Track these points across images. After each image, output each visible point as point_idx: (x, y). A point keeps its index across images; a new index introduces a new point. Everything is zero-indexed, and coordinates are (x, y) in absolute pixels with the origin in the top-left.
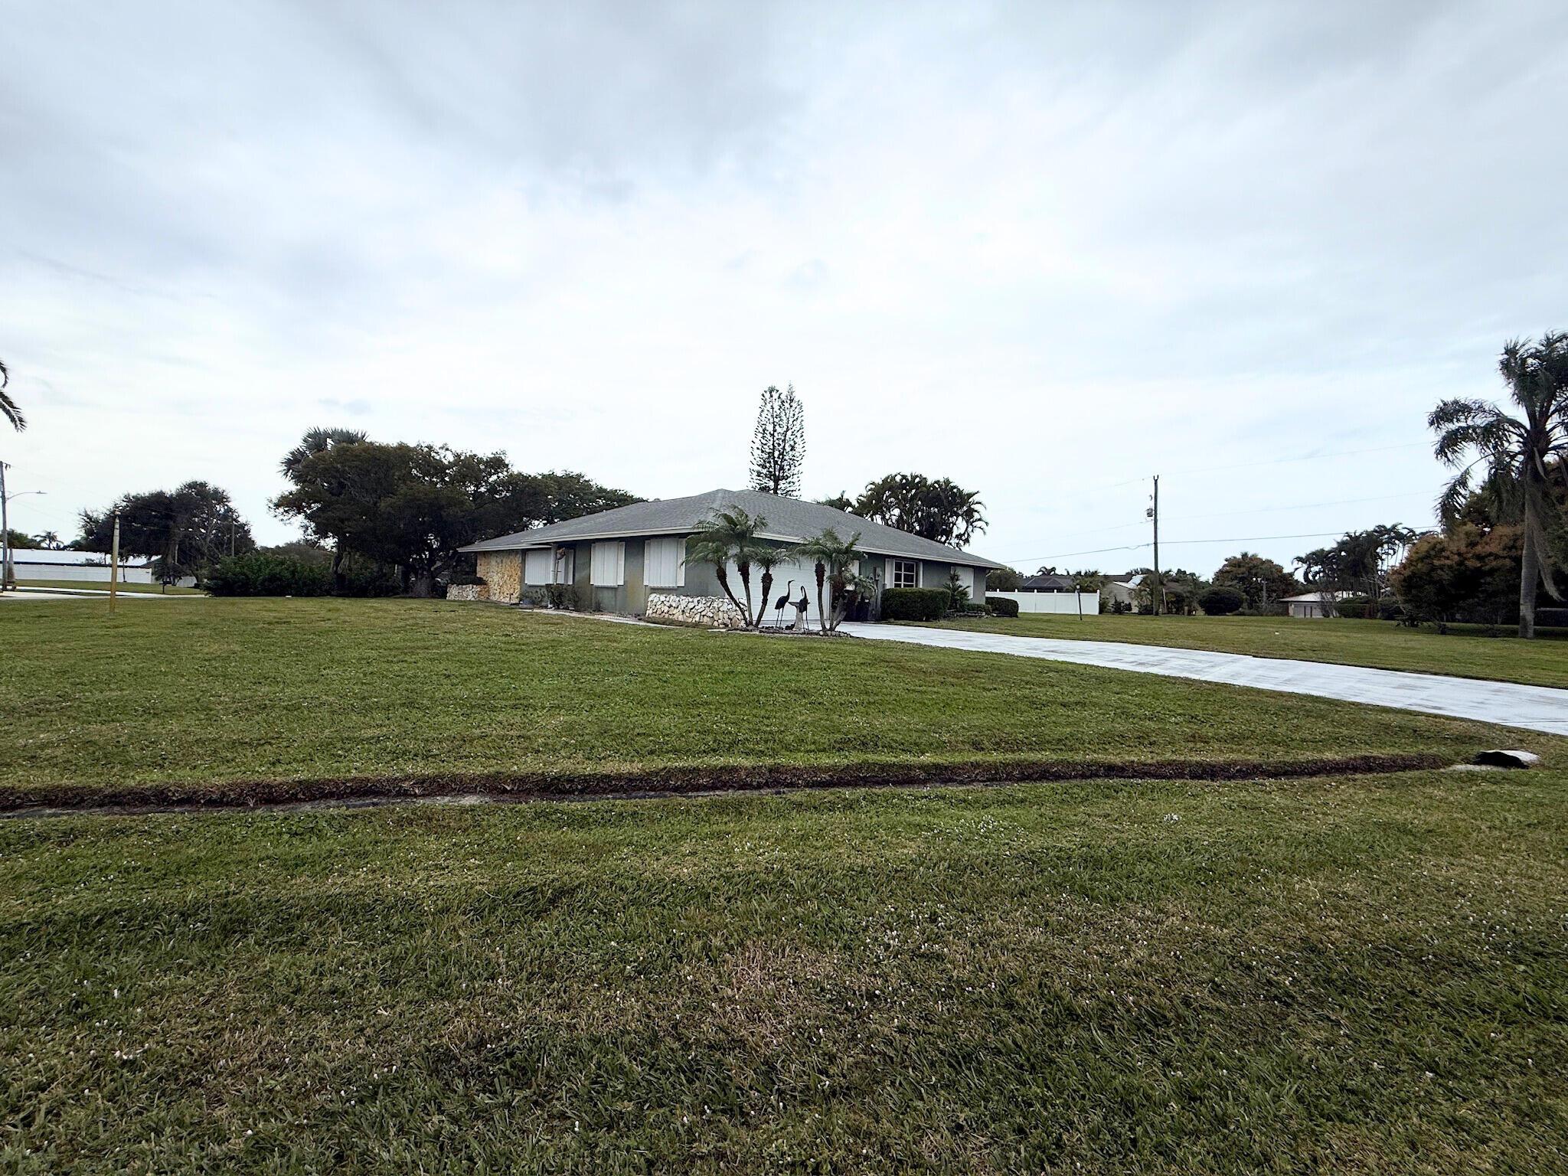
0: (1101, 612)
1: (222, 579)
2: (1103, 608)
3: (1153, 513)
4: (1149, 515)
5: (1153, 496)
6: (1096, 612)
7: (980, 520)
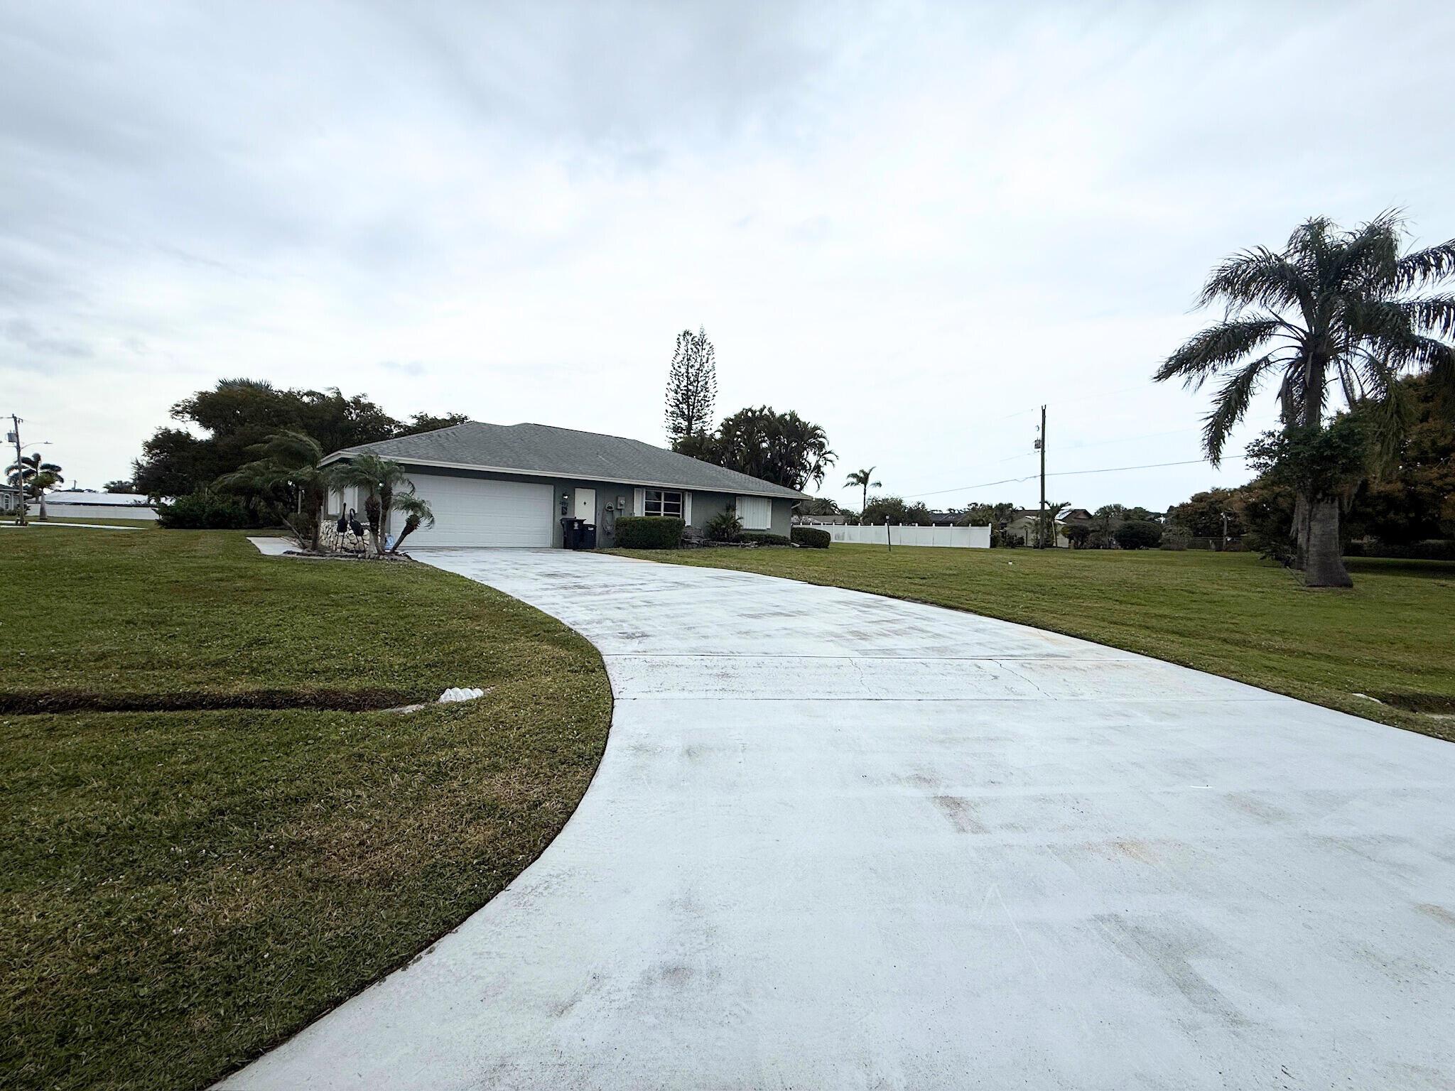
0: (991, 547)
1: (172, 515)
2: (994, 542)
3: (1040, 444)
4: (1037, 447)
5: (1041, 426)
6: (988, 546)
7: (830, 452)
